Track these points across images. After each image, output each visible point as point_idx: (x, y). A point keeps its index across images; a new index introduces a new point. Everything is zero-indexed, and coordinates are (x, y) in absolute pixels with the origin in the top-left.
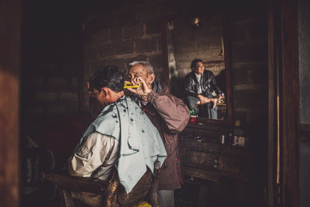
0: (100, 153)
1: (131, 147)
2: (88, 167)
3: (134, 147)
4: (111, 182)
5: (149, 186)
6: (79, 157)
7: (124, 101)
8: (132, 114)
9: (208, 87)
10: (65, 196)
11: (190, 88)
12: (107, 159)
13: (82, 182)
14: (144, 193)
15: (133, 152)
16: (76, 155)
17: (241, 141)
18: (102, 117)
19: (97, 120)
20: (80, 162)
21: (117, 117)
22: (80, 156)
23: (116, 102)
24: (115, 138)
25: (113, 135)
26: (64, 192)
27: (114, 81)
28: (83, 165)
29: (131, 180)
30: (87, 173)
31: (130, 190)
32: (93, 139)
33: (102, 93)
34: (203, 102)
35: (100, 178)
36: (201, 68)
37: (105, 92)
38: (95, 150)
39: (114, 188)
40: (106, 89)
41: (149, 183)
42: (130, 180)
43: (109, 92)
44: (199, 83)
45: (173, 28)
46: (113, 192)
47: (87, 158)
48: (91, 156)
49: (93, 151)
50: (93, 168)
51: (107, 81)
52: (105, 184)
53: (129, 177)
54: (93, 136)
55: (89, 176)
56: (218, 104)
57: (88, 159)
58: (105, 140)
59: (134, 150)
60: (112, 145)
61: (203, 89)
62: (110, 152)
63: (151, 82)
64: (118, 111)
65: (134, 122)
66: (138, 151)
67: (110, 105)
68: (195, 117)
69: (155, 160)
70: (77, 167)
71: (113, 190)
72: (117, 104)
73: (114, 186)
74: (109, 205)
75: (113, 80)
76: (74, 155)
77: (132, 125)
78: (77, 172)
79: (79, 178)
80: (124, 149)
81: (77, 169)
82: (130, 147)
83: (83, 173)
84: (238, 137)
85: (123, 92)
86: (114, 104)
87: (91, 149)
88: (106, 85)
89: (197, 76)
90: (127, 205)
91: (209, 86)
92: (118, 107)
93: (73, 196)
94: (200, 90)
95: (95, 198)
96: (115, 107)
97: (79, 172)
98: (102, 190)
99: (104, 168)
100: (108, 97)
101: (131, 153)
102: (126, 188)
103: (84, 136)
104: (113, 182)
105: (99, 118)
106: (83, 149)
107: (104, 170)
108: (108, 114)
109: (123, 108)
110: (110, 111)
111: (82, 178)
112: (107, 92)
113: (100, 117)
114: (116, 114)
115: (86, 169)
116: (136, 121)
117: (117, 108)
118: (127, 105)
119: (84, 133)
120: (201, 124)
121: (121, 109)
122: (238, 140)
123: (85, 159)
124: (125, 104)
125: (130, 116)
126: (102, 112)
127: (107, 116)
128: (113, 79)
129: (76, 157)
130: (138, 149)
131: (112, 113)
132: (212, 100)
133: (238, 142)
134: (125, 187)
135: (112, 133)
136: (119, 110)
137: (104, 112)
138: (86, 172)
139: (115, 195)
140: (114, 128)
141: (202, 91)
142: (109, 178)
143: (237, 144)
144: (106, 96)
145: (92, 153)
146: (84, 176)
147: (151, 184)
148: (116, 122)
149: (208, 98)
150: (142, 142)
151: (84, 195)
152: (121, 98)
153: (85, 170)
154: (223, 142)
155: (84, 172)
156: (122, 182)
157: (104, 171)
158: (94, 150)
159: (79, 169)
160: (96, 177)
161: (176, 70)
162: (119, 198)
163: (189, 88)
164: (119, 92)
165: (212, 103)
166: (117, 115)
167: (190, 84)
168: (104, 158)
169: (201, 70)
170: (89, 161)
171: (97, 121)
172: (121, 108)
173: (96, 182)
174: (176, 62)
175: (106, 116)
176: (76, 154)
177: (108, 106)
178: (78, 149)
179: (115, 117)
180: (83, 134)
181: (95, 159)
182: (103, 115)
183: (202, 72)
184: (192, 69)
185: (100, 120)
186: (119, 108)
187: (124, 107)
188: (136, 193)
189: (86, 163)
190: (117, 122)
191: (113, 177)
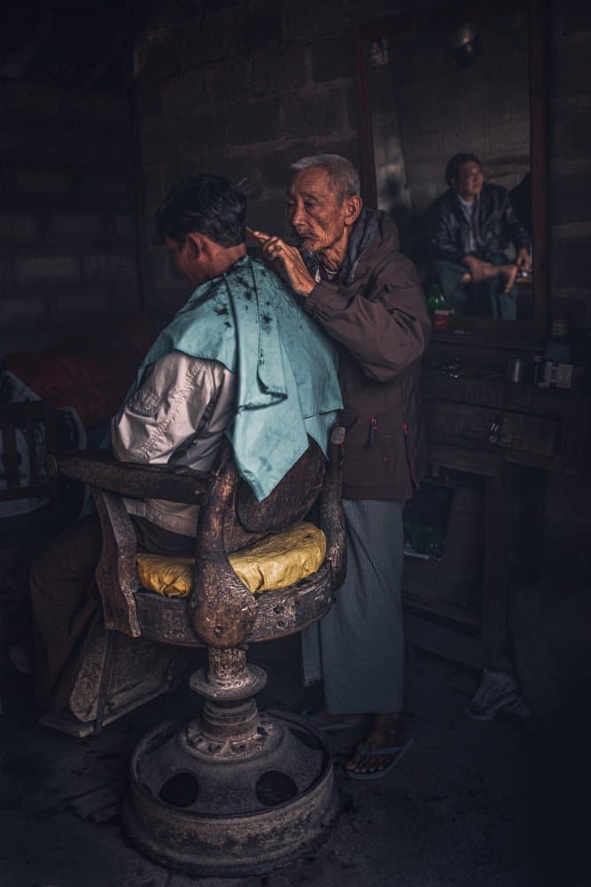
0: (188, 404)
1: (267, 388)
2: (160, 440)
3: (274, 387)
4: (220, 474)
5: (317, 487)
6: (135, 416)
7: (245, 271)
8: (268, 303)
9: (494, 234)
10: (109, 511)
11: (443, 236)
12: (206, 419)
13: (146, 476)
14: (304, 503)
15: (272, 399)
16: (128, 412)
17: (561, 374)
18: (188, 313)
19: (176, 321)
20: (139, 429)
21: (227, 314)
22: (137, 413)
23: (225, 274)
24: (223, 366)
25: (218, 359)
26: (106, 501)
27: (217, 216)
28: (148, 436)
29: (269, 469)
30: (158, 453)
31: (265, 492)
32: (168, 371)
33: (187, 249)
34: (477, 277)
35: (192, 466)
36: (475, 180)
37: (194, 245)
38: (175, 396)
39: (226, 490)
40: (198, 239)
41: (317, 478)
42: (265, 468)
43: (205, 245)
44: (467, 224)
45: (386, 59)
46: (224, 499)
47: (156, 417)
48: (166, 411)
49: (170, 400)
50: (173, 441)
51: (198, 214)
52: (205, 480)
53: (264, 461)
54: (168, 362)
55: (164, 460)
56: (519, 280)
57: (159, 420)
58: (199, 373)
59: (274, 395)
60: (218, 384)
61: (479, 239)
62: (214, 402)
63: (350, 221)
64: (231, 298)
65: (273, 324)
66: (284, 397)
67: (210, 282)
68: (447, 313)
69: (331, 422)
70: (131, 439)
71: (225, 494)
72: (228, 278)
73: (225, 484)
74: (217, 529)
75: (216, 212)
76: (123, 411)
77: (268, 333)
78: (134, 451)
79: (138, 466)
80: (249, 393)
81: (132, 444)
82: (263, 388)
83: (150, 454)
84: (556, 363)
85: (242, 247)
86: (221, 278)
87: (166, 395)
88: (197, 226)
89: (464, 202)
90: (263, 529)
91: (497, 231)
92: (230, 286)
93: (129, 511)
94: (472, 242)
95: (183, 514)
96: (223, 287)
97: (139, 452)
98: (197, 492)
99: (200, 442)
100: (202, 258)
101: (267, 403)
102: (256, 488)
103: (146, 362)
104: (223, 473)
105: (184, 315)
106: (145, 396)
107: (201, 446)
108: (205, 305)
109: (244, 290)
110: (209, 298)
111: (146, 466)
112: (200, 245)
113: (183, 313)
114: (225, 305)
115: (156, 445)
116: (278, 322)
117: (228, 289)
118: (254, 281)
119: (145, 355)
120: (462, 332)
121: (239, 291)
122: (554, 374)
123: (151, 419)
124: (248, 278)
125: (263, 309)
126: (191, 300)
127: (203, 311)
128: (216, 209)
129: (128, 416)
130: (284, 392)
131: (215, 303)
132: (504, 269)
133: (553, 378)
134: (254, 484)
135: (215, 353)
136: (233, 293)
137: (194, 301)
138: (158, 450)
139: (230, 506)
140: (221, 340)
141: (477, 245)
142: (215, 465)
143: (551, 383)
144: (197, 256)
145: (168, 406)
146: (151, 462)
147: (324, 481)
148: (225, 326)
149: (493, 264)
150: (295, 375)
151: (156, 508)
152: (239, 264)
153: (154, 446)
154: (516, 379)
155: (151, 451)
156: (245, 474)
157: (202, 450)
158: (173, 397)
159: (138, 443)
160: (183, 463)
161: (406, 187)
162: (240, 513)
163: (441, 238)
164: (234, 246)
165: (503, 278)
166: (228, 307)
167: (443, 227)
168: (200, 416)
169: (475, 184)
170: (161, 423)
171: (176, 324)
172: (237, 288)
173: (183, 475)
174: (406, 164)
175: (199, 309)
176: (128, 407)
177: (205, 285)
178: (133, 397)
179: (224, 312)
180: (143, 359)
181: (176, 420)
182: (192, 308)
183: (478, 190)
184: (449, 183)
185: (184, 321)
186: (231, 288)
187: (246, 285)
188: (285, 500)
189: (154, 429)
190: (228, 324)
191: (223, 462)
